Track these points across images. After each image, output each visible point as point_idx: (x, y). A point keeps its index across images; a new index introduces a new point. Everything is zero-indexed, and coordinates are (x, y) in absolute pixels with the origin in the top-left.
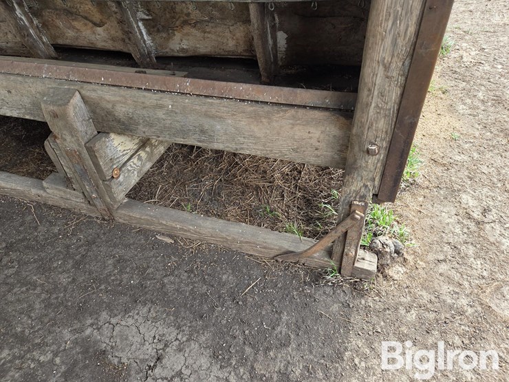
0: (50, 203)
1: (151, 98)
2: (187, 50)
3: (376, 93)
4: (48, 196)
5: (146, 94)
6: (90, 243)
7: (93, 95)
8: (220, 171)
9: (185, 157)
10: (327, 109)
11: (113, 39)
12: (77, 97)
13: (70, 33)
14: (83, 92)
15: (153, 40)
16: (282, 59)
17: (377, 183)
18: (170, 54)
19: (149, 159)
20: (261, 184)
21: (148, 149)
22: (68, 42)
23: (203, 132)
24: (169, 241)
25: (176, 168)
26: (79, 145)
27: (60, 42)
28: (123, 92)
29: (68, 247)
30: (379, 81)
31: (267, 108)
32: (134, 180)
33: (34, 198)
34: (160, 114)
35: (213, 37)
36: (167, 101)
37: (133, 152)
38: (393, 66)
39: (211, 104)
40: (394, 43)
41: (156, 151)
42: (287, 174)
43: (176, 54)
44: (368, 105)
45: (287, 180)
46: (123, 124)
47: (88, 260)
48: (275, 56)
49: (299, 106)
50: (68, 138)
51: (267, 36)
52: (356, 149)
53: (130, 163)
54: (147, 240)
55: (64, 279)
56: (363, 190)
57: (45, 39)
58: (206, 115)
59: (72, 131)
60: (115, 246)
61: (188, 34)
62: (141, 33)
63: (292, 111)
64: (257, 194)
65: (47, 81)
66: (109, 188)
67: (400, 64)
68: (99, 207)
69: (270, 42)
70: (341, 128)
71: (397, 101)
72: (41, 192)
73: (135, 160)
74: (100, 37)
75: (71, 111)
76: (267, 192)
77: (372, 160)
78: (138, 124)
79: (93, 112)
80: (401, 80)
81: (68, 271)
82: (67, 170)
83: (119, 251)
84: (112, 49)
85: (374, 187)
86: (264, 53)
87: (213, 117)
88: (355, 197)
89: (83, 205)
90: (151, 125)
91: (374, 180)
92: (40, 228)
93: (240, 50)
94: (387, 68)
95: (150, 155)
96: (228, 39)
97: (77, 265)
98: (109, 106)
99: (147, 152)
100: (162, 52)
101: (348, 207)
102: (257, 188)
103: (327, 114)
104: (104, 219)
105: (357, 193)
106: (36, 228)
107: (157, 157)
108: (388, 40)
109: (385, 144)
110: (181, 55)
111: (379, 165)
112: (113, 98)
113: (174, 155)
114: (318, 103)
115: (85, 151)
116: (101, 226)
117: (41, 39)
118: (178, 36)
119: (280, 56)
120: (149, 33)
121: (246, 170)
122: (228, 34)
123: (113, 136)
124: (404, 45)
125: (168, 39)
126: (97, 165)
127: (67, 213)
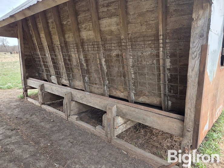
0: (95, 134)
1: (133, 109)
2: (143, 101)
3: (188, 115)
4: (96, 131)
5: (132, 108)
6: (103, 147)
7: (119, 106)
8: (145, 139)
9: (134, 132)
10: (178, 119)
11: (125, 96)
12: (115, 106)
13: (115, 93)
14: (117, 105)
15: (135, 98)
16: (170, 108)
17: (191, 141)
18: (138, 102)
19: (125, 128)
20: (159, 146)
21: (126, 125)
22: (113, 95)
23: (144, 119)
24: (126, 153)
25: (131, 134)
26: (112, 117)
27: (111, 94)
28: (127, 106)
29: (97, 146)
30: (189, 112)
31: (162, 116)
32: (120, 132)
33: (91, 131)
34: (134, 113)
35: (151, 99)
36: (137, 110)
37: (122, 124)
38: (192, 109)
39: (148, 113)
40: (191, 105)
41: (127, 126)
42: (169, 146)
43: (140, 102)
44: (187, 118)
45: (168, 148)
46: (124, 114)
47: (102, 151)
48: (168, 107)
49: (171, 117)
50: (110, 115)
51: (165, 101)
52: (185, 130)
53: (121, 126)
54: (119, 151)
55: (95, 154)
56: (188, 143)
57: (108, 93)
58: (146, 115)
59: (112, 113)
60: (110, 150)
61: (144, 98)
62: (132, 96)
63: (169, 118)
64: (157, 149)
65: (110, 101)
66: (114, 131)
67: (193, 109)
68: (108, 137)
69: (166, 103)
70: (182, 125)
71: (194, 118)
72: (94, 130)
73: (122, 126)
74: (121, 95)
75: (113, 108)
76: (160, 149)
77: (189, 133)
78: (127, 115)
79: (118, 110)
80: (194, 113)
81: (96, 152)
82: (105, 124)
83: (110, 152)
84: (123, 98)
85: (191, 143)
86: (164, 105)
87: (147, 116)
88: (186, 146)
89: (104, 136)
90: (130, 115)
91: (190, 140)
92: (91, 140)
93: (158, 104)
94: (190, 110)
95: (126, 127)
96: (155, 101)
97: (98, 151)
98: (122, 109)
99: (125, 125)
100: (136, 101)
101: (183, 149)
102: (157, 147)
103: (178, 120)
104: (108, 142)
105: (186, 144)
106: (90, 139)
107: (127, 128)
108: (190, 104)
109: (192, 129)
110: (141, 102)
111: (191, 135)
112: (124, 107)
113: (131, 131)
114: (176, 118)
115: (112, 119)
116: (107, 143)
117: (107, 93)
118: (141, 98)
119: (169, 107)
120: (134, 96)
121: (154, 141)
122: (155, 99)
123: (119, 117)
124: (193, 105)
125: (138, 98)
126: (114, 123)
127: (98, 137)
